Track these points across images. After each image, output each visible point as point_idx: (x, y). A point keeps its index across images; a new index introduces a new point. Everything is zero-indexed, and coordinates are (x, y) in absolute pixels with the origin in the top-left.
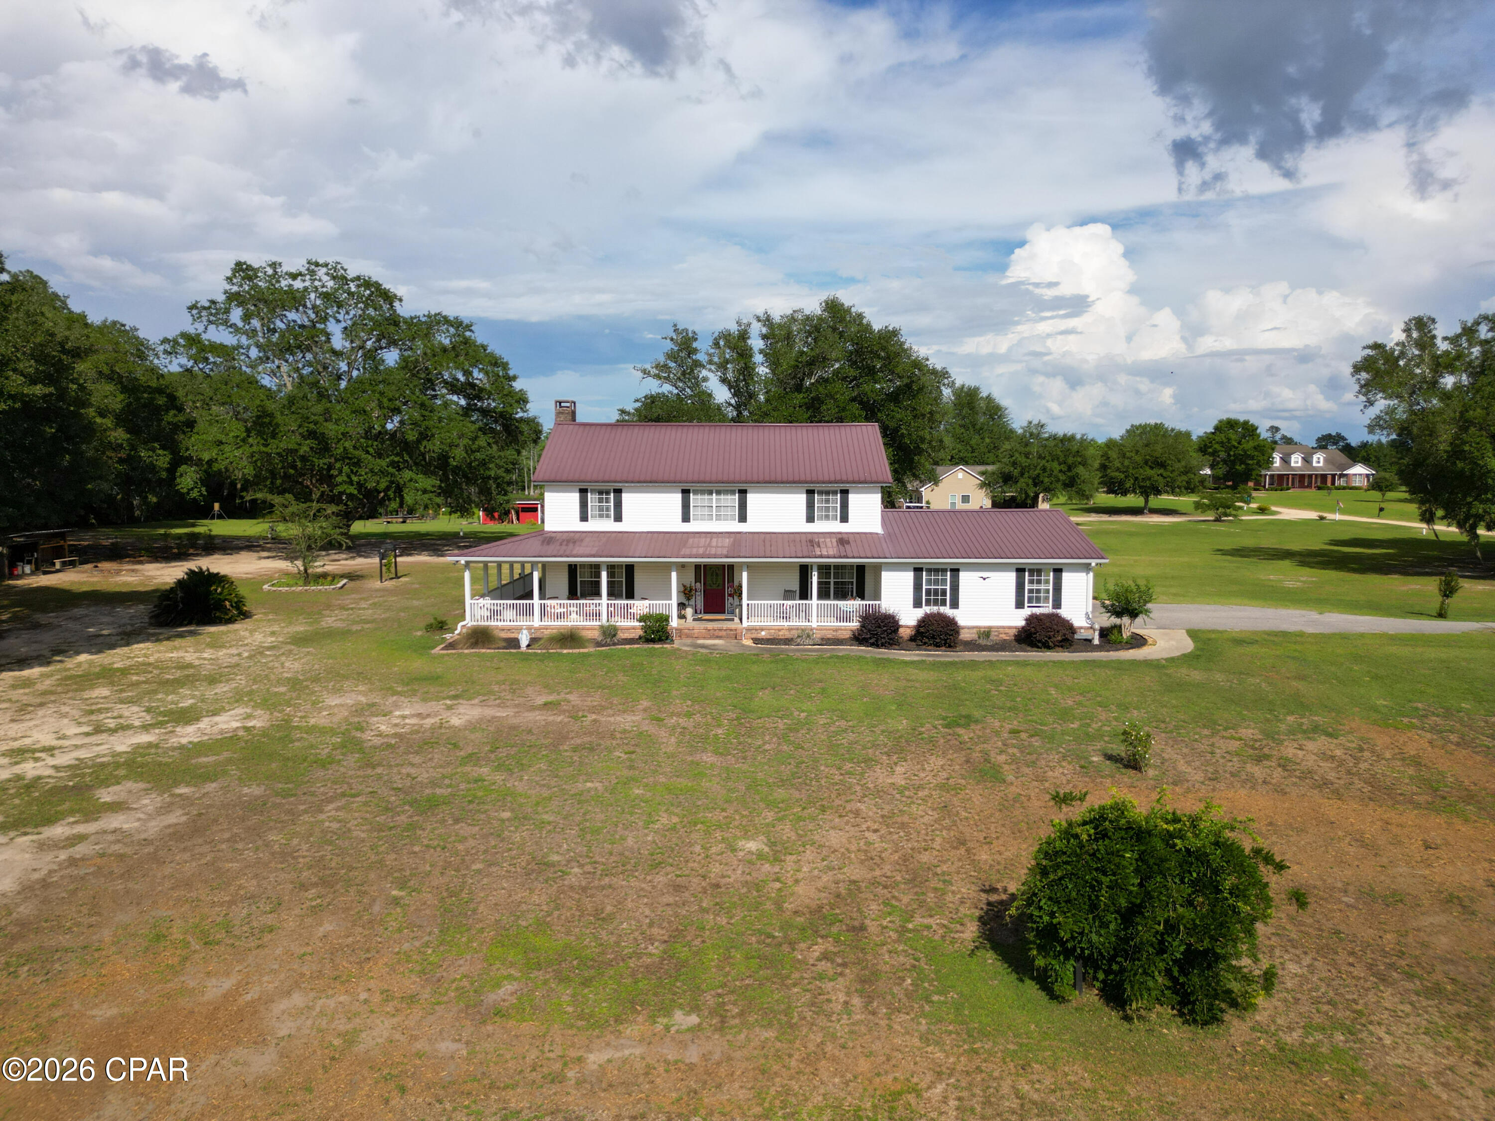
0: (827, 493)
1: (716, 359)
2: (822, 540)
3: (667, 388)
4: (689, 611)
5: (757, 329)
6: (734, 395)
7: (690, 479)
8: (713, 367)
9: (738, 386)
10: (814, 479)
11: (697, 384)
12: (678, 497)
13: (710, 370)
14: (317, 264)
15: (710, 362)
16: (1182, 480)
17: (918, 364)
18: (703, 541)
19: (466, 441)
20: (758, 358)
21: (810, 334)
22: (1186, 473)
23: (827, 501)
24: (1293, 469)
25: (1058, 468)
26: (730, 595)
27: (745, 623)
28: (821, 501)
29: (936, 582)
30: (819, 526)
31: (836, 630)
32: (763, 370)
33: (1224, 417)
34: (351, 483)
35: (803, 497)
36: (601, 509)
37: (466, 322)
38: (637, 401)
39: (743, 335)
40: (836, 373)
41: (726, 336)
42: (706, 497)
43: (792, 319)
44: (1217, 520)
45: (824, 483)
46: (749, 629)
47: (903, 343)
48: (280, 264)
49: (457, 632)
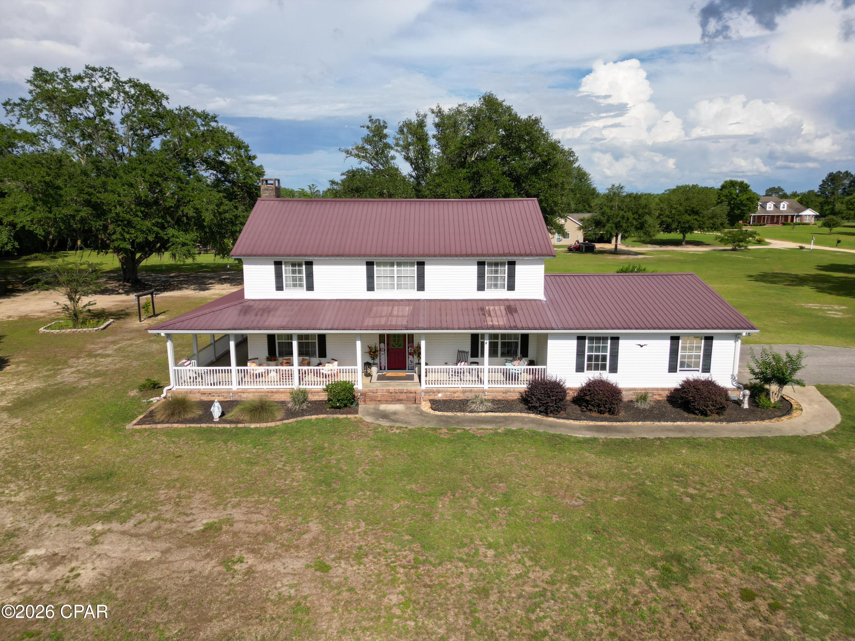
0: (496, 264)
1: (401, 143)
2: (492, 308)
3: (365, 165)
4: (374, 370)
5: (431, 121)
6: (415, 169)
7: (373, 252)
8: (399, 149)
9: (417, 163)
10: (485, 252)
11: (387, 162)
12: (363, 269)
13: (397, 151)
14: (94, 69)
15: (397, 145)
16: (709, 223)
17: (554, 147)
18: (386, 309)
19: (212, 207)
20: (432, 142)
21: (471, 121)
22: (712, 218)
23: (496, 272)
24: (768, 212)
25: (632, 216)
26: (410, 354)
27: (424, 386)
28: (491, 272)
29: (598, 349)
30: (489, 294)
31: (506, 392)
32: (436, 151)
33: (728, 179)
34: (124, 240)
35: (474, 269)
36: (294, 279)
37: (211, 114)
38: (342, 174)
39: (421, 124)
40: (492, 152)
41: (408, 125)
42: (388, 268)
43: (459, 112)
44: (734, 250)
45: (494, 255)
46: (427, 392)
47: (542, 130)
48: (69, 70)
49: (163, 396)
